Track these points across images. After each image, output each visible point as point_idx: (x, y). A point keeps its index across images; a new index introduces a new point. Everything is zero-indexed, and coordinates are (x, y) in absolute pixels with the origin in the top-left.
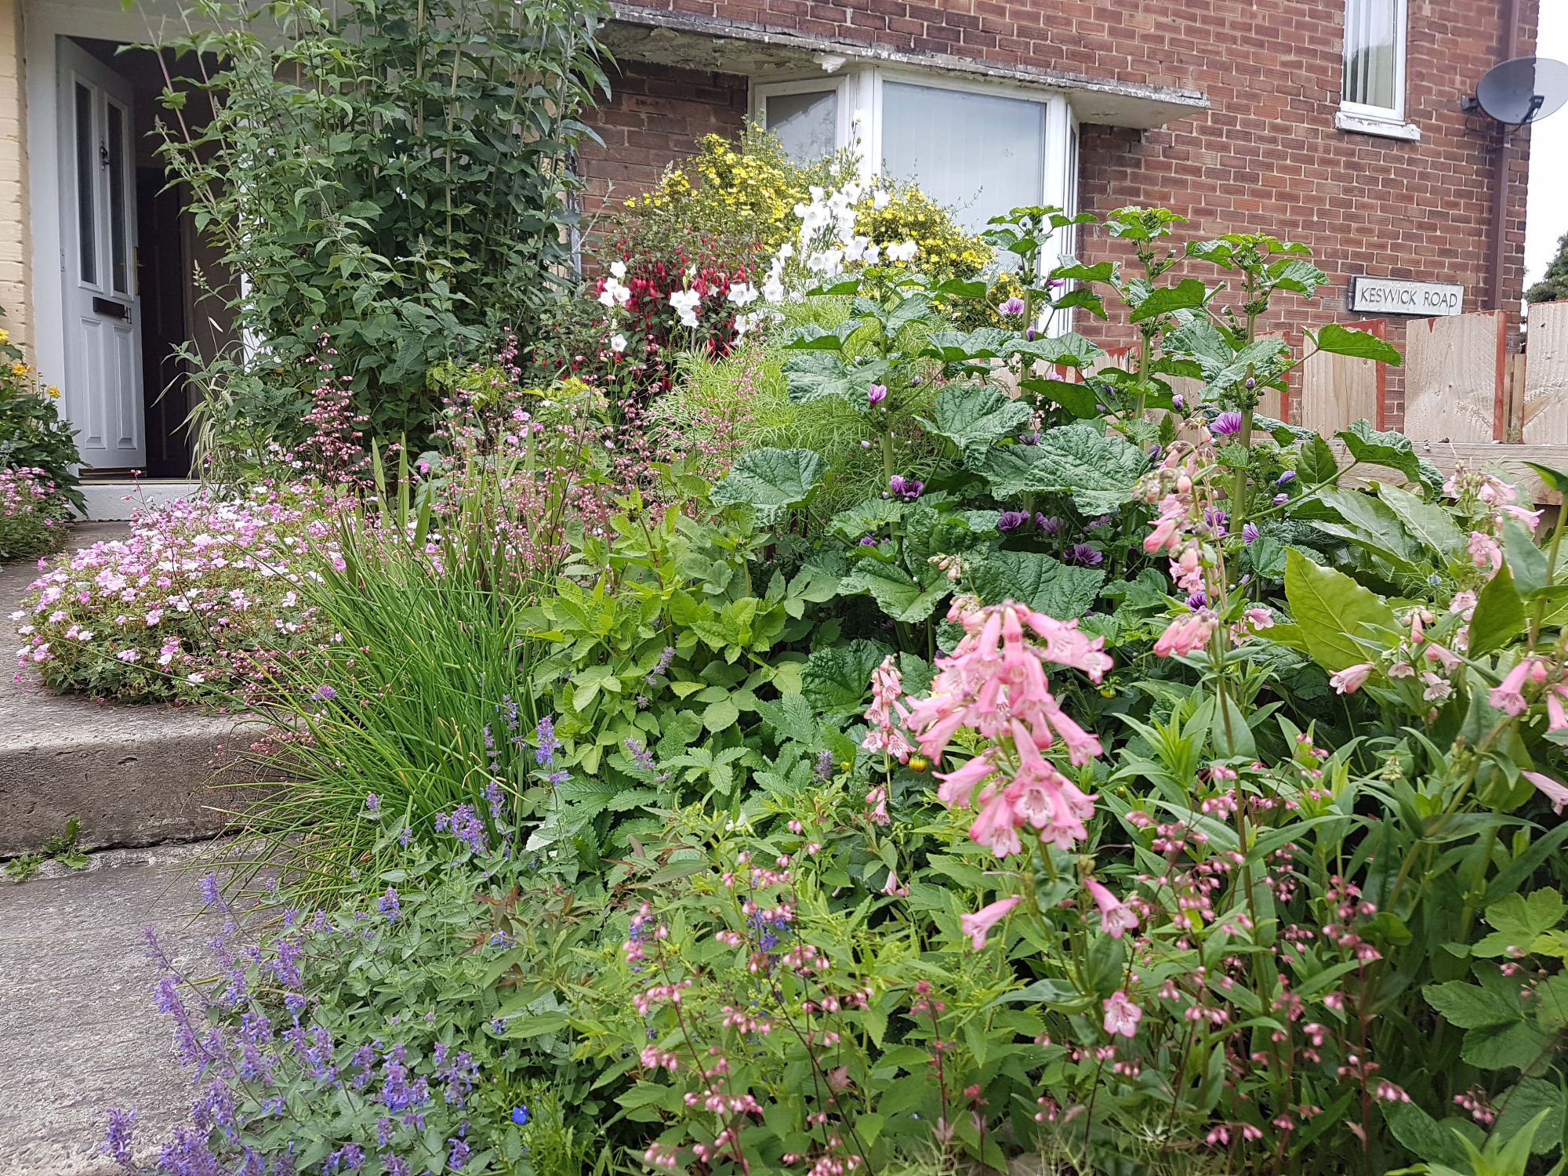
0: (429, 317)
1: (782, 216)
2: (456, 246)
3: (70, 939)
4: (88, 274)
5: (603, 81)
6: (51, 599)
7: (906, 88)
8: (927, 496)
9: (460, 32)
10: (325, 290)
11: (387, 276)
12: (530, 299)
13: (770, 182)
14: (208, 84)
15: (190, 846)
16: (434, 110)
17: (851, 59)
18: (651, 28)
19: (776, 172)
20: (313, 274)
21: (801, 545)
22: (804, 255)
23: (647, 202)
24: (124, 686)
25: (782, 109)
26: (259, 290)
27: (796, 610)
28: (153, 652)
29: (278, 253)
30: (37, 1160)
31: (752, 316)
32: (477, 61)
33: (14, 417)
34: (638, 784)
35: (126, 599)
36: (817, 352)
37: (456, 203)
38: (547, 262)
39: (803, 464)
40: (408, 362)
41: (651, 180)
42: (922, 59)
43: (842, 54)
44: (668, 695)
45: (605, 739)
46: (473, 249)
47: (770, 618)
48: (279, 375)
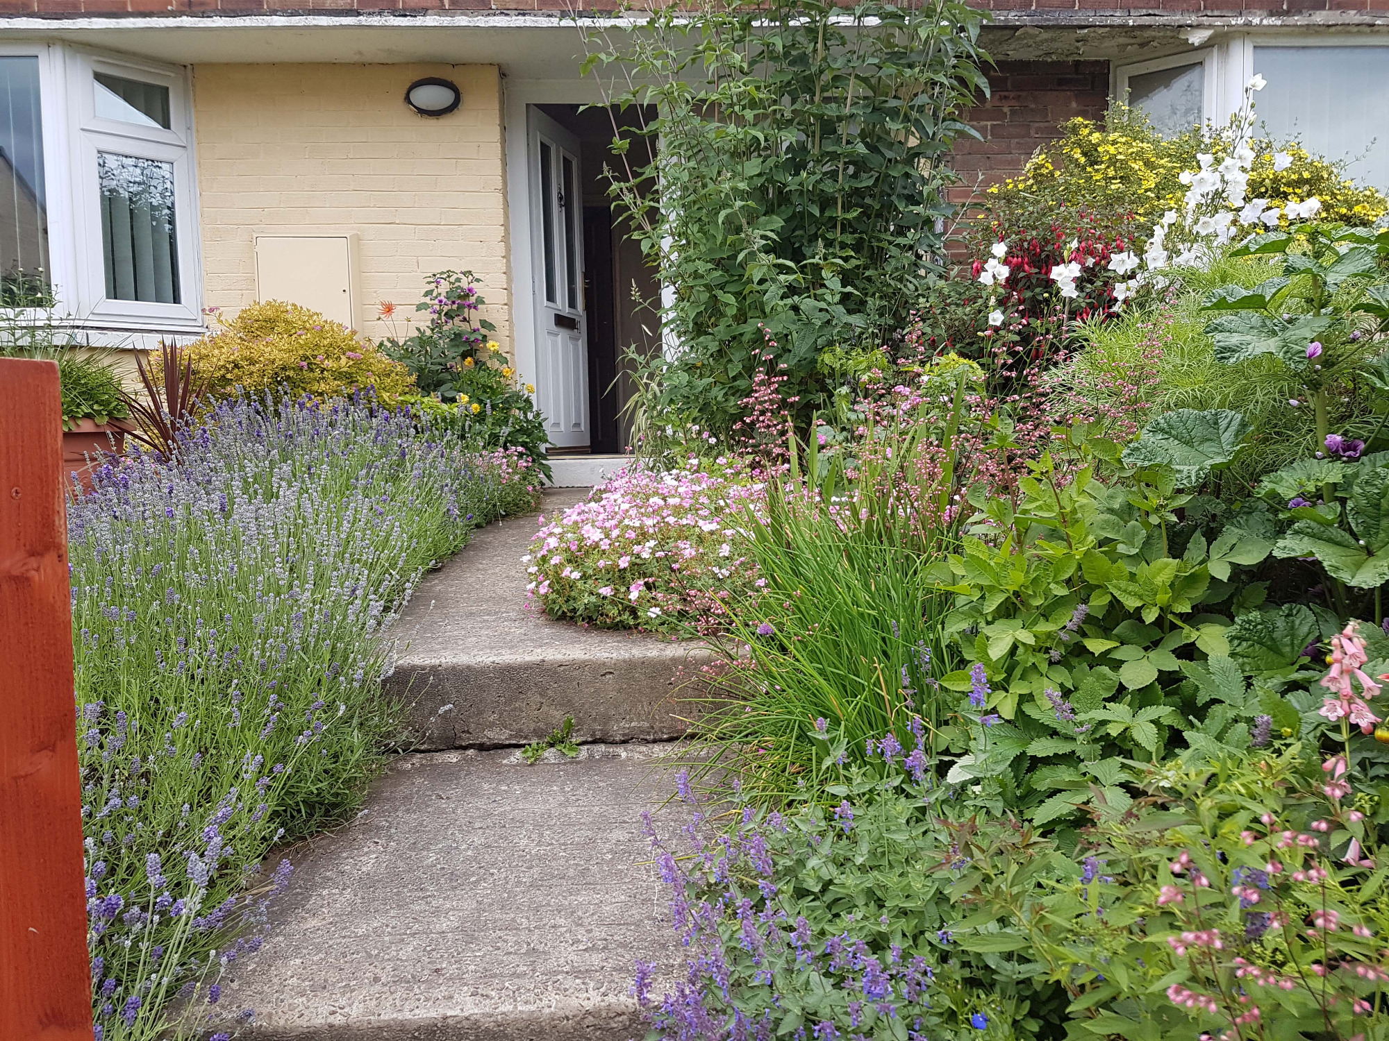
0: (821, 310)
1: (1153, 186)
2: (843, 246)
3: (570, 814)
4: (551, 297)
5: (983, 82)
6: (551, 547)
7: (1278, 51)
8: (1372, 456)
9: (855, 56)
10: (737, 294)
11: (791, 278)
12: (905, 286)
13: (1139, 155)
14: (645, 131)
15: (650, 746)
16: (828, 128)
17: (1218, 29)
18: (1017, 28)
19: (1145, 145)
20: (727, 282)
21: (1219, 507)
22: (1189, 221)
23: (1010, 186)
24: (602, 615)
25: (1143, 86)
26: (683, 300)
27: (1222, 572)
28: (623, 589)
29: (702, 267)
30: (566, 990)
31: (1132, 283)
32: (865, 80)
33: (503, 409)
34: (1054, 733)
35: (603, 547)
36: (1243, 312)
37: (846, 208)
38: (921, 252)
39: (1223, 424)
40: (804, 349)
41: (1015, 167)
42: (1298, 20)
43: (1210, 27)
44: (1080, 651)
45: (1018, 688)
46: (857, 247)
47: (1192, 580)
48: (697, 368)
